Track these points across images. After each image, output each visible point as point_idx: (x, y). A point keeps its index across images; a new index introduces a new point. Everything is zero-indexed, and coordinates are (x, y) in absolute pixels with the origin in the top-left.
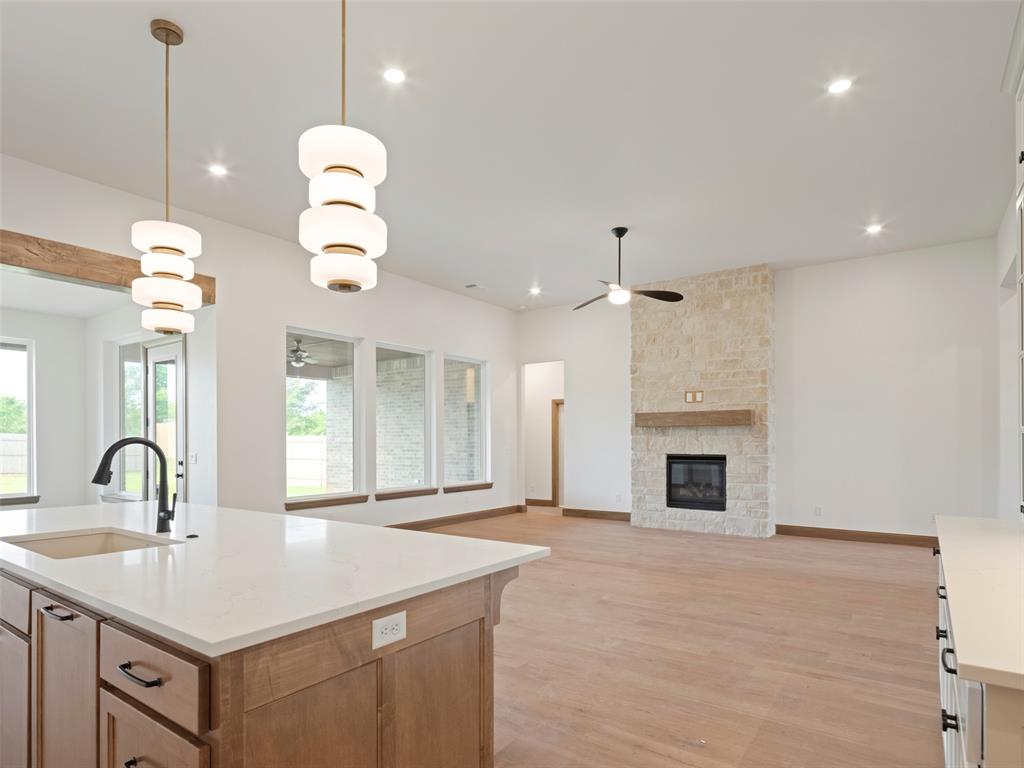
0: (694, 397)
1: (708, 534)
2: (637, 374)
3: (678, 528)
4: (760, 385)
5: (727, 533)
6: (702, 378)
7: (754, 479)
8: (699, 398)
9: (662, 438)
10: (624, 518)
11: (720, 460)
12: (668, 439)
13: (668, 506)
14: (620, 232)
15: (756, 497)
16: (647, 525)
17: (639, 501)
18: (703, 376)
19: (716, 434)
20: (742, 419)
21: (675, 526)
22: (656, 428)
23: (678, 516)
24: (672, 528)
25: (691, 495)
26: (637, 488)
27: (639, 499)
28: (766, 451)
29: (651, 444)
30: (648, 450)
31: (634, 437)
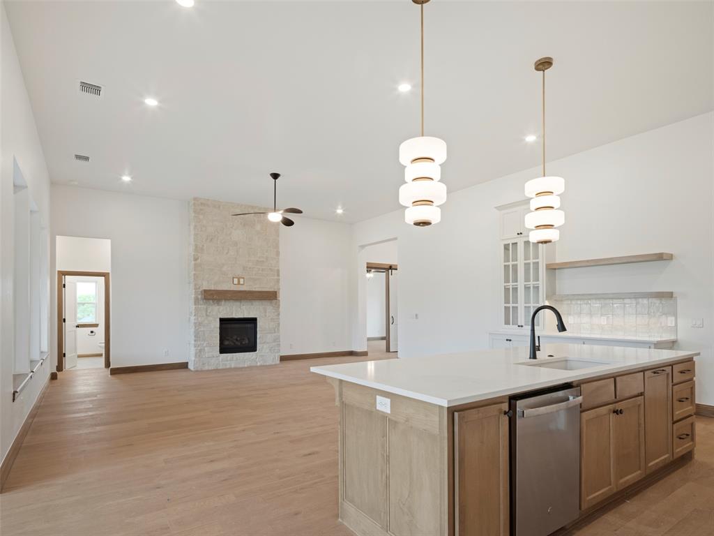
0: (239, 281)
1: (248, 367)
2: (199, 261)
3: (228, 367)
4: (276, 277)
5: (259, 364)
6: (244, 270)
7: (273, 331)
8: (242, 282)
9: (218, 307)
10: (184, 366)
11: (254, 321)
12: (221, 308)
13: (220, 353)
14: (275, 176)
15: (275, 341)
16: (206, 368)
17: (199, 353)
18: (244, 268)
19: (252, 305)
20: (271, 296)
21: (226, 365)
22: (213, 300)
23: (229, 358)
24: (224, 367)
25: (232, 344)
26: (199, 343)
27: (200, 351)
28: (279, 314)
29: (209, 311)
30: (207, 315)
31: (197, 306)
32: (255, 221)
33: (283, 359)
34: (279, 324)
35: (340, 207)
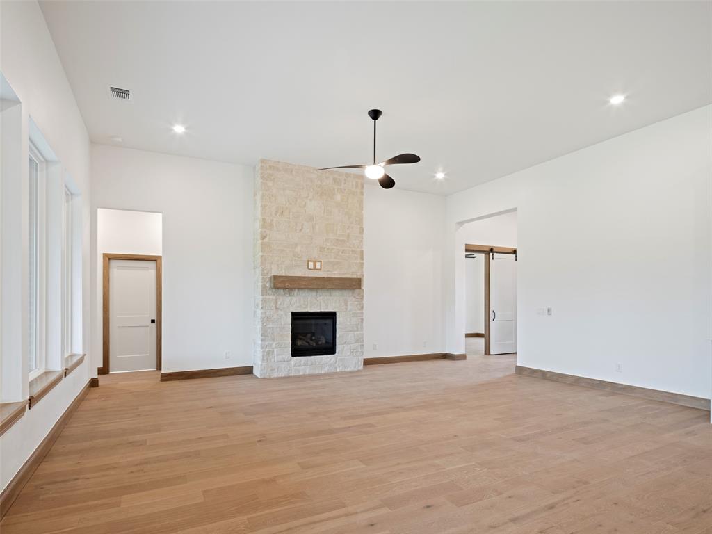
0: (315, 266)
1: (325, 374)
2: (266, 240)
3: (301, 373)
4: (359, 261)
5: (338, 370)
6: (320, 251)
7: (355, 329)
8: (318, 266)
9: (290, 298)
10: (248, 371)
11: (332, 315)
12: (294, 299)
13: (292, 356)
14: (375, 114)
15: (357, 341)
16: (275, 375)
17: (267, 355)
18: (321, 249)
19: (331, 295)
20: (353, 285)
21: (299, 371)
22: (285, 288)
23: (302, 363)
24: (297, 374)
25: (307, 344)
26: (267, 343)
27: (268, 353)
28: (362, 308)
29: (279, 303)
30: (276, 308)
31: (264, 297)
32: (334, 189)
33: (367, 362)
34: (362, 319)
35: (440, 169)
